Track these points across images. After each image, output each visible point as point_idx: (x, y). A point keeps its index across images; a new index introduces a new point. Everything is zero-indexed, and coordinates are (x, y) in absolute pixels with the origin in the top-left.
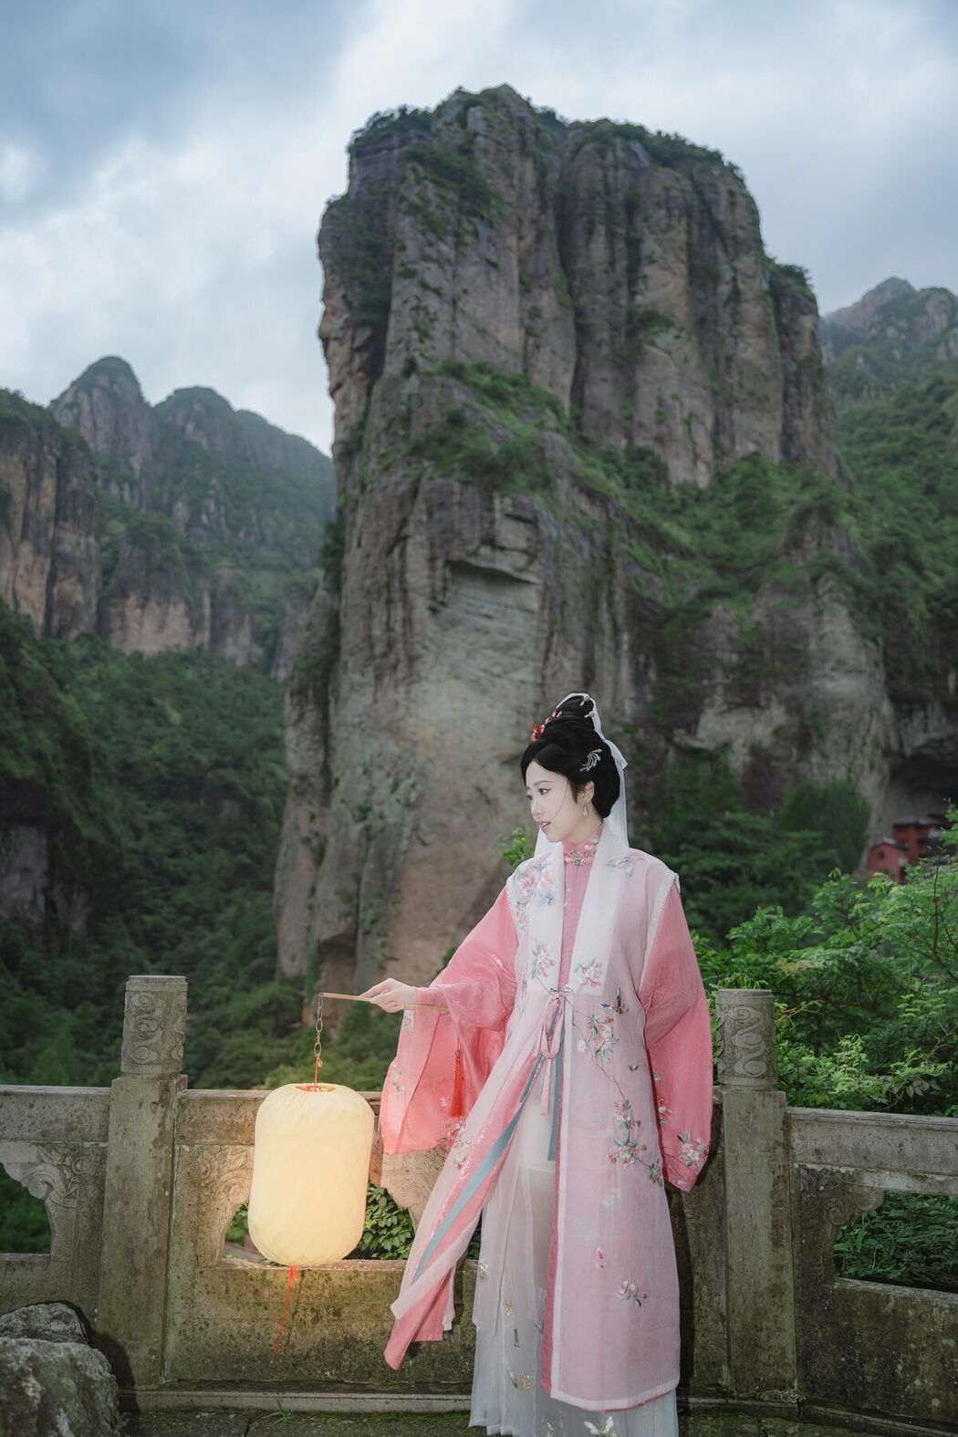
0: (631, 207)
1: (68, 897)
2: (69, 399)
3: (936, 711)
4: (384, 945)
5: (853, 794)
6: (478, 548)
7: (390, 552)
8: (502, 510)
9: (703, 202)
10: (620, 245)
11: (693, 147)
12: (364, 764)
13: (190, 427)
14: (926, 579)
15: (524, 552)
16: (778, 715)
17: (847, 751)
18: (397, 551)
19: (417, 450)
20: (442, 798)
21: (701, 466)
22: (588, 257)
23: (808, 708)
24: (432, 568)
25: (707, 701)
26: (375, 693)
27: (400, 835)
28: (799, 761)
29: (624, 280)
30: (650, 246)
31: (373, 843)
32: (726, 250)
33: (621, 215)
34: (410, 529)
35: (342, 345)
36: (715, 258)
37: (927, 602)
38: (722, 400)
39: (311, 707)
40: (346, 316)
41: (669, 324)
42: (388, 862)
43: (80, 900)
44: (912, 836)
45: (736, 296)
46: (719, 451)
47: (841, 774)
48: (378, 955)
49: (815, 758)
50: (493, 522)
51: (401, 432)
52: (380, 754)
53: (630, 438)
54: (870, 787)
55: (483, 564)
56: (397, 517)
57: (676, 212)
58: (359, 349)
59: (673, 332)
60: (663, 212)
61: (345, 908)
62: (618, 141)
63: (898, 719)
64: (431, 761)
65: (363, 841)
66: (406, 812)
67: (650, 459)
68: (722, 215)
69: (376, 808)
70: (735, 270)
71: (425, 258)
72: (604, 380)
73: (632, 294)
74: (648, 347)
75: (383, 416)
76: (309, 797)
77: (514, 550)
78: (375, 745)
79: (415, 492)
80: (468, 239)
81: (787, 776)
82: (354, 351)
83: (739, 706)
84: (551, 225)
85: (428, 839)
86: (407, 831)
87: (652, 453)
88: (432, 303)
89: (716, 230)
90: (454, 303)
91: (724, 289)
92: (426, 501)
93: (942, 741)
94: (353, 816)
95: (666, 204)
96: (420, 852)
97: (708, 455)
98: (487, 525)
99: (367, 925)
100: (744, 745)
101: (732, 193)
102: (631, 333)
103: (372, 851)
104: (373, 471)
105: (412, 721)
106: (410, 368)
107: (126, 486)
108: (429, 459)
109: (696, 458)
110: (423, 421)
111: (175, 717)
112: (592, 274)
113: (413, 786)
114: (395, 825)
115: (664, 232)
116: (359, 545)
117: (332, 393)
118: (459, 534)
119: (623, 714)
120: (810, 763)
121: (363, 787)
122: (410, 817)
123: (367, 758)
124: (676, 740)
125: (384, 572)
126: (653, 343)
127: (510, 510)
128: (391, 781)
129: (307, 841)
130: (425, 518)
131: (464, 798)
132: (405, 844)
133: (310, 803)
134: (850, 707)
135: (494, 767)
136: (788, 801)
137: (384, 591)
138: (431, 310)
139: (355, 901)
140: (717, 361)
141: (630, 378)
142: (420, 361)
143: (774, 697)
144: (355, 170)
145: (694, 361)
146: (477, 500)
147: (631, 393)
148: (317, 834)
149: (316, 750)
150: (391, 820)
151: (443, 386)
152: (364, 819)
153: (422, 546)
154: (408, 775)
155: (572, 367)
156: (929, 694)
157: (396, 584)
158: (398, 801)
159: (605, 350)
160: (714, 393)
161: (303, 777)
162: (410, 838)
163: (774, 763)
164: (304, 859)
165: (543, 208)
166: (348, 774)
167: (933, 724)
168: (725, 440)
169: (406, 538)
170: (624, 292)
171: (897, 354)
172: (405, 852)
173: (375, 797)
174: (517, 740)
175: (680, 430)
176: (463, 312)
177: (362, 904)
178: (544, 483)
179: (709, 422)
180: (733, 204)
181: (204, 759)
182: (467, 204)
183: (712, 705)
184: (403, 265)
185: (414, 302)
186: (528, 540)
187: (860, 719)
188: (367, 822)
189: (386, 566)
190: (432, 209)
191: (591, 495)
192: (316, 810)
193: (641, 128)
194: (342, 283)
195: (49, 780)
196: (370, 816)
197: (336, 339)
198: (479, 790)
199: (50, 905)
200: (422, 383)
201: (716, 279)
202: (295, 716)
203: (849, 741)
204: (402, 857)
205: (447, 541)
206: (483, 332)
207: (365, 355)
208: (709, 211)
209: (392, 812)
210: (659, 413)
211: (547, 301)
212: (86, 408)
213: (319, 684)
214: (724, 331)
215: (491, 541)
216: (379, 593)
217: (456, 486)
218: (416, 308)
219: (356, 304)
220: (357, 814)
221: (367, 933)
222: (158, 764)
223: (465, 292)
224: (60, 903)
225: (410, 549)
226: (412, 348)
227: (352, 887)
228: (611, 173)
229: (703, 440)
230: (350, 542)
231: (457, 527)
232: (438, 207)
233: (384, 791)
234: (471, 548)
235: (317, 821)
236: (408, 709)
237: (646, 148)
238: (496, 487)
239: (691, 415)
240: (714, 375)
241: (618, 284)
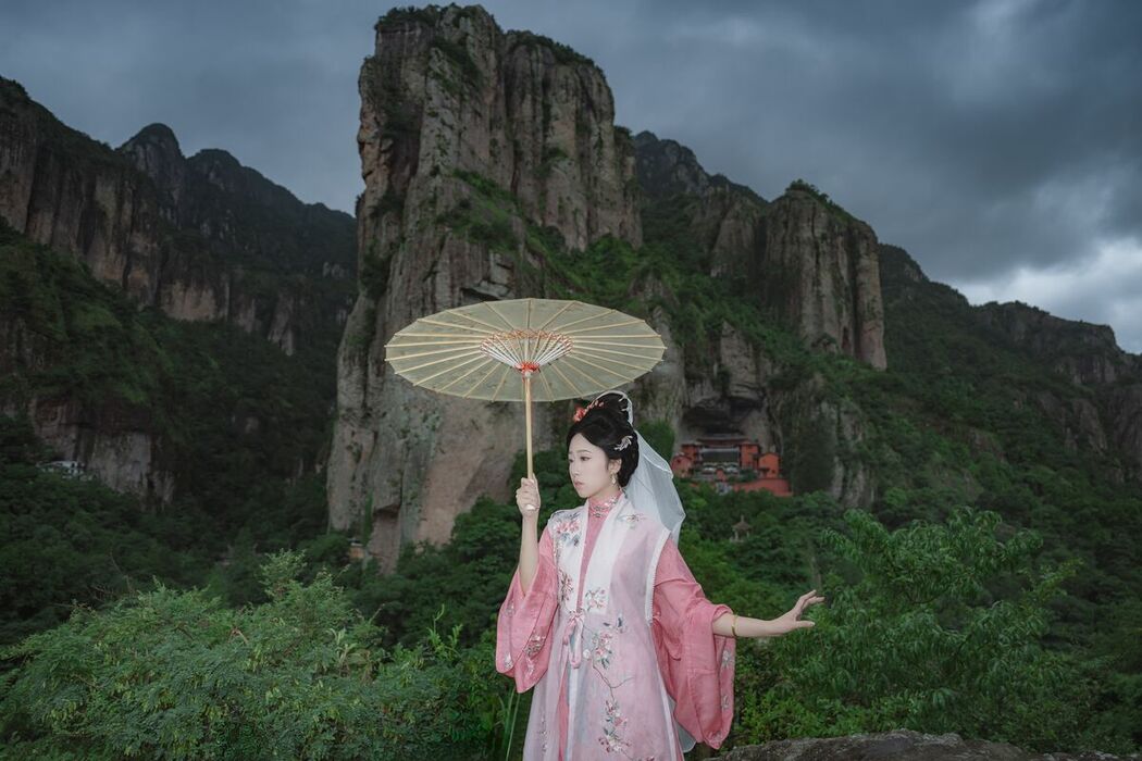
0: (546, 85)
1: (162, 480)
2: (129, 149)
3: (707, 384)
4: (420, 511)
5: (667, 428)
6: (481, 282)
7: (425, 280)
8: (495, 261)
9: (583, 87)
10: (539, 107)
11: (577, 55)
12: (405, 404)
13: (212, 175)
14: (703, 312)
15: (506, 286)
17: (666, 405)
18: (429, 279)
19: (440, 221)
20: (454, 426)
21: (581, 239)
22: (521, 112)
24: (453, 292)
27: (429, 447)
28: (642, 409)
29: (541, 128)
30: (555, 110)
31: (411, 451)
32: (595, 116)
33: (540, 91)
34: (439, 267)
35: (373, 147)
36: (589, 120)
37: (705, 325)
38: (592, 202)
39: (357, 366)
40: (376, 130)
41: (566, 156)
42: (422, 463)
43: (169, 482)
44: (691, 452)
45: (600, 144)
46: (590, 231)
48: (417, 518)
49: (650, 408)
50: (489, 267)
51: (431, 209)
52: (415, 399)
53: (543, 219)
54: (675, 424)
55: (483, 291)
56: (430, 260)
57: (571, 93)
58: (385, 152)
59: (567, 161)
60: (564, 91)
61: (394, 489)
62: (538, 46)
63: (688, 387)
64: (447, 404)
65: (405, 450)
66: (433, 433)
67: (555, 233)
68: (595, 97)
69: (413, 431)
70: (600, 129)
71: (444, 107)
72: (529, 185)
73: (545, 137)
74: (553, 168)
75: (418, 198)
76: (352, 421)
77: (501, 284)
79: (442, 246)
80: (467, 97)
82: (382, 152)
84: (503, 92)
85: (445, 449)
86: (433, 445)
87: (557, 230)
88: (448, 133)
89: (590, 105)
90: (460, 134)
91: (594, 139)
92: (450, 252)
93: (708, 401)
94: (398, 435)
95: (565, 86)
96: (440, 457)
97: (585, 233)
98: (486, 269)
99: (409, 501)
101: (599, 85)
102: (544, 159)
103: (410, 456)
104: (411, 231)
106: (435, 171)
107: (169, 210)
108: (449, 226)
109: (579, 234)
110: (444, 203)
111: (214, 364)
112: (523, 122)
113: (438, 418)
114: (426, 441)
115: (564, 103)
116: (401, 273)
117: (364, 177)
118: (470, 274)
120: (647, 410)
121: (404, 418)
122: (435, 437)
123: (407, 401)
125: (421, 292)
126: (556, 166)
127: (499, 261)
128: (422, 414)
129: (349, 448)
130: (448, 261)
131: (466, 425)
132: (432, 453)
133: (352, 425)
134: (668, 381)
135: (482, 409)
137: (421, 303)
138: (448, 138)
139: (400, 486)
140: (589, 179)
141: (543, 185)
142: (442, 168)
144: (380, 41)
145: (578, 179)
146: (480, 253)
147: (544, 194)
148: (356, 444)
149: (359, 394)
150: (423, 438)
151: (456, 184)
152: (405, 437)
153: (446, 278)
154: (434, 413)
155: (511, 176)
156: (704, 374)
157: (429, 299)
158: (428, 427)
159: (530, 167)
160: (588, 198)
161: (349, 410)
162: (435, 449)
164: (348, 458)
165: (499, 81)
166: (393, 409)
167: (705, 391)
168: (593, 225)
169: (435, 273)
170: (540, 135)
171: (649, 175)
172: (433, 457)
173: (412, 424)
175: (570, 218)
176: (464, 141)
177: (404, 488)
178: (513, 247)
179: (585, 214)
180: (600, 91)
182: (466, 76)
184: (430, 108)
185: (437, 132)
186: (508, 279)
187: (673, 388)
188: (407, 439)
189: (422, 288)
190: (448, 77)
191: (534, 253)
192: (355, 430)
193: (550, 40)
194: (374, 109)
196: (408, 435)
197: (370, 144)
198: (473, 422)
199: (151, 484)
200: (443, 181)
201: (590, 132)
202: (346, 372)
203: (667, 399)
204: (431, 460)
205: (461, 277)
206: (473, 153)
207: (388, 155)
208: (587, 93)
209: (423, 433)
210: (560, 207)
211: (500, 136)
212: (142, 155)
213: (362, 354)
214: (593, 162)
215: (488, 279)
216: (418, 303)
217: (467, 245)
218: (439, 136)
219: (382, 123)
220: (400, 434)
221: (409, 504)
222: (204, 394)
223: (465, 128)
225: (438, 279)
226: (436, 160)
227: (398, 477)
228: (535, 64)
229: (582, 224)
230: (394, 270)
231: (468, 269)
232: (451, 76)
233: (418, 421)
234: (477, 282)
235: (356, 436)
237: (554, 53)
238: (491, 247)
239: (577, 210)
240: (588, 188)
241: (538, 130)
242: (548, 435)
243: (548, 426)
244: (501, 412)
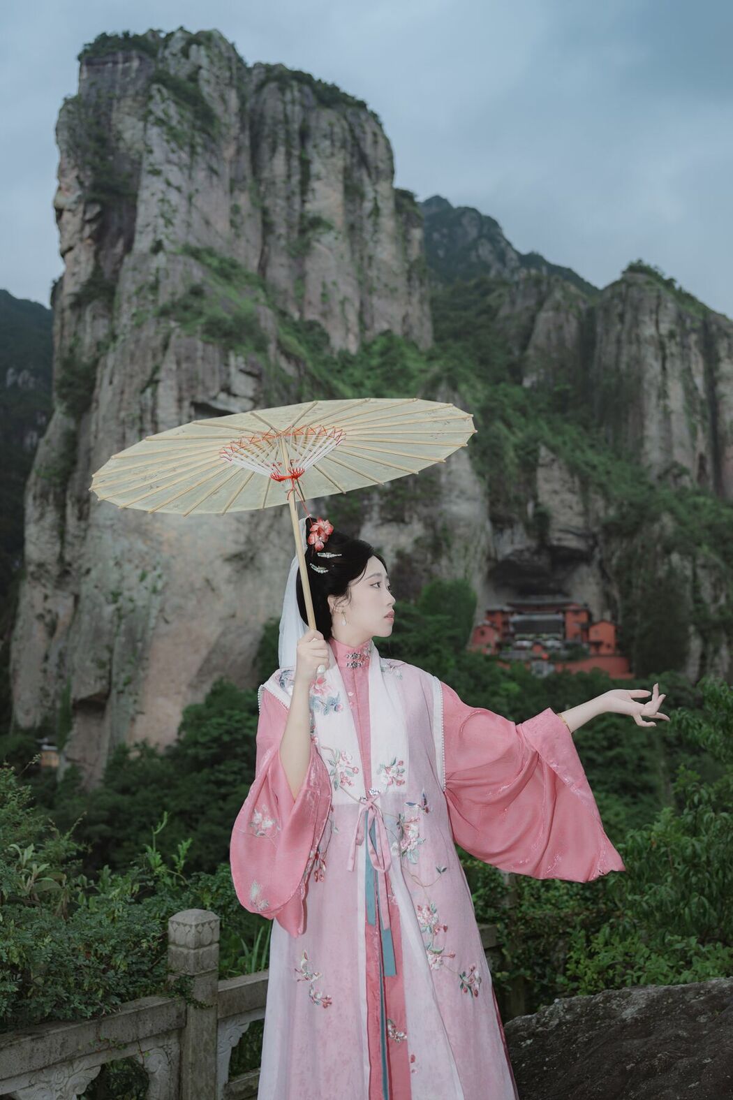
0: (304, 135)
3: (520, 529)
4: (135, 702)
5: (468, 589)
6: (218, 394)
7: (143, 391)
8: (237, 366)
9: (354, 137)
10: (295, 163)
11: (345, 95)
12: (116, 558)
14: (513, 433)
15: (252, 399)
16: (417, 529)
17: (465, 557)
18: (149, 391)
19: (164, 313)
20: (181, 587)
21: (351, 337)
22: (272, 170)
23: (439, 525)
24: (180, 407)
25: (367, 516)
27: (148, 614)
28: (432, 563)
29: (297, 190)
30: (317, 167)
31: (124, 621)
32: (370, 175)
33: (296, 142)
34: (161, 375)
35: (74, 215)
36: (361, 180)
37: (516, 450)
38: (366, 287)
39: (51, 508)
40: (79, 193)
41: (330, 227)
42: (138, 636)
44: (499, 619)
45: (376, 211)
46: (364, 326)
47: (460, 574)
48: (131, 711)
49: (444, 562)
50: (229, 375)
51: (151, 297)
52: (130, 550)
53: (301, 311)
54: (477, 583)
55: (220, 406)
56: (150, 365)
57: (338, 144)
58: (89, 221)
59: (333, 234)
60: (328, 143)
61: (100, 672)
62: (294, 83)
63: (494, 535)
64: (174, 557)
65: (115, 619)
66: (154, 597)
67: (317, 329)
68: (369, 150)
69: (126, 594)
70: (376, 191)
71: (169, 162)
72: (282, 265)
73: (304, 202)
74: (315, 244)
75: (134, 282)
76: (43, 581)
77: (245, 397)
78: (125, 543)
79: (165, 346)
80: (199, 150)
81: (425, 575)
82: (86, 222)
83: (390, 521)
84: (247, 142)
85: (169, 618)
86: (154, 612)
87: (319, 325)
88: (174, 197)
89: (363, 160)
90: (190, 198)
91: (368, 206)
92: (176, 354)
93: (521, 551)
94: (107, 599)
95: (330, 136)
96: (163, 628)
97: (356, 329)
98: (224, 377)
99: (120, 687)
100: (392, 550)
101: (375, 135)
102: (303, 232)
103: (123, 627)
104: (125, 326)
105: (158, 525)
106: (158, 247)
108: (176, 320)
109: (348, 330)
110: (170, 289)
112: (274, 183)
113: (160, 576)
114: (144, 607)
115: (328, 157)
116: (111, 383)
117: (63, 255)
118: (203, 383)
120: (439, 565)
121: (115, 576)
122: (157, 601)
123: (118, 553)
125: (137, 407)
126: (318, 241)
127: (243, 366)
128: (139, 572)
129: (41, 617)
130: (174, 367)
131: (198, 585)
132: (152, 622)
133: (44, 586)
134: (468, 525)
135: (218, 563)
136: (424, 592)
137: (137, 421)
138: (173, 203)
139: (108, 667)
140: (362, 258)
141: (301, 265)
142: (166, 243)
143: (415, 516)
144: (85, 75)
145: (347, 257)
146: (217, 356)
147: (302, 277)
148: (50, 611)
149: (53, 544)
150: (140, 603)
151: (185, 264)
152: (115, 601)
153: (171, 388)
154: (155, 568)
155: (259, 253)
156: (515, 516)
157: (148, 417)
158: (146, 588)
159: (283, 242)
160: (360, 283)
161: (41, 565)
162: (157, 618)
163: (415, 565)
164: (39, 631)
165: (242, 129)
166: (100, 565)
167: (517, 538)
168: (367, 319)
169: (157, 382)
170: (297, 199)
171: (441, 253)
172: (153, 629)
173: (125, 584)
174: (236, 542)
175: (337, 309)
176: (196, 207)
177: (115, 671)
178: (261, 347)
179: (357, 304)
180: (375, 142)
182: (198, 123)
183: (370, 520)
184: (151, 164)
185: (160, 196)
186: (255, 390)
187: (475, 534)
188: (118, 605)
189: (140, 402)
190: (174, 123)
191: (288, 356)
192: (49, 592)
193: (310, 76)
194: (76, 166)
196: (121, 599)
197: (69, 210)
198: (208, 581)
200: (168, 260)
201: (362, 197)
202: (36, 515)
203: (467, 549)
204: (151, 633)
205: (192, 387)
206: (207, 223)
207: (94, 227)
208: (358, 145)
209: (141, 596)
210: (323, 295)
211: (243, 200)
213: (59, 490)
214: (367, 236)
215: (227, 390)
216: (133, 422)
217: (200, 344)
218: (162, 200)
219: (87, 184)
220: (110, 597)
221: (121, 692)
223: (197, 191)
225: (161, 389)
226: (159, 232)
227: (105, 655)
228: (289, 107)
229: (353, 318)
230: (102, 379)
231: (201, 376)
232: (179, 122)
233: (133, 578)
234: (212, 393)
235: (50, 600)
236: (153, 516)
237: (315, 92)
238: (232, 348)
239: (345, 299)
240: (360, 270)
241: (293, 193)
244: (245, 567)
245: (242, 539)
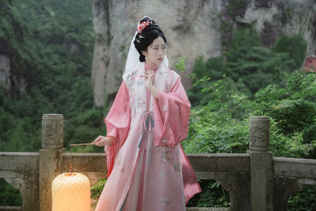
1: (18, 79)
5: (301, 39)
12: (123, 31)
16: (275, 10)
17: (300, 23)
23: (286, 7)
25: (249, 5)
26: (126, 3)
28: (282, 27)
39: (102, 9)
43: (23, 81)
47: (297, 32)
49: (288, 26)
52: (128, 27)
54: (307, 37)
76: (103, 43)
78: (126, 24)
81: (278, 33)
83: (260, 7)
94: (119, 50)
100: (262, 22)
111: (53, 14)
119: (217, 10)
120: (285, 27)
121: (122, 39)
123: (123, 29)
124: (237, 20)
129: (103, 59)
133: (103, 45)
134: (302, 6)
135: (170, 31)
136: (277, 42)
143: (273, 3)
148: (106, 56)
149: (104, 26)
152: (122, 51)
161: (100, 36)
163: (273, 28)
164: (102, 65)
166: (116, 34)
174: (178, 21)
181: (64, 29)
183: (250, 7)
187: (305, 11)
192: (105, 48)
195: (8, 38)
196: (125, 49)
199: (13, 83)
202: (96, 13)
203: (301, 19)
222: (47, 31)
224: (16, 82)
227: (119, 75)
235: (106, 51)
236: (138, 9)
242: (219, 46)
243: (218, 41)
244: (185, 32)
245: (181, 19)
